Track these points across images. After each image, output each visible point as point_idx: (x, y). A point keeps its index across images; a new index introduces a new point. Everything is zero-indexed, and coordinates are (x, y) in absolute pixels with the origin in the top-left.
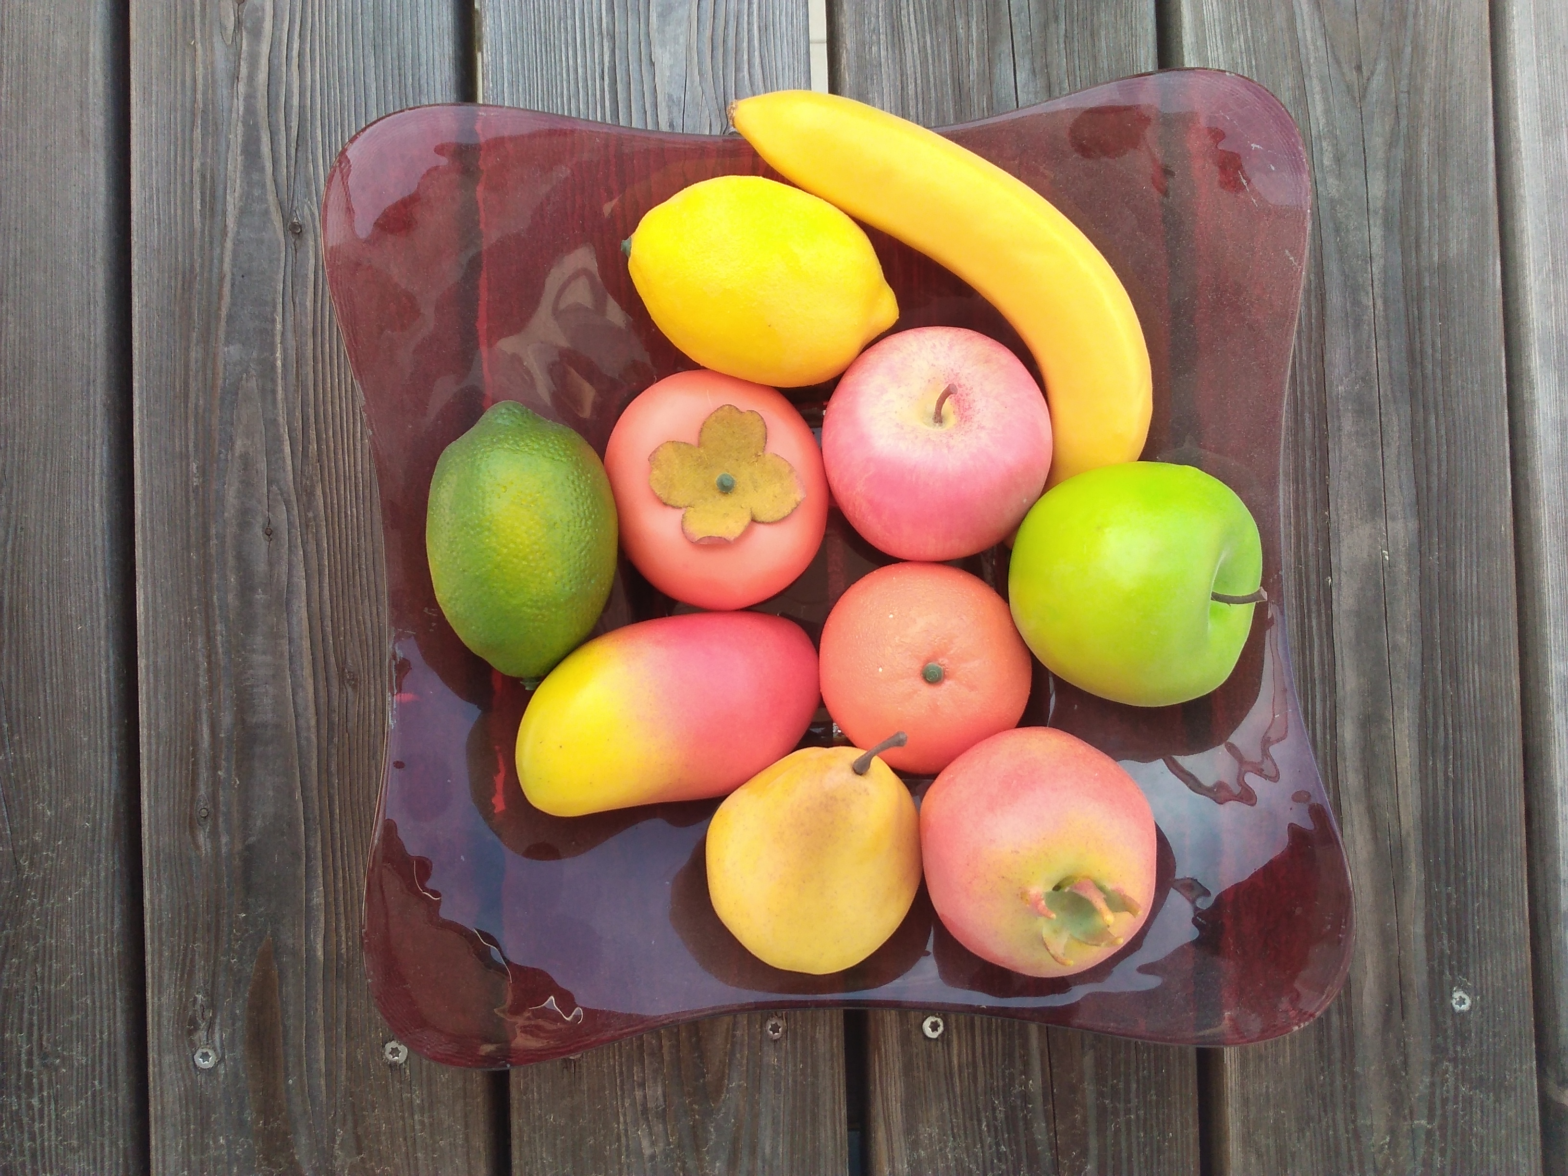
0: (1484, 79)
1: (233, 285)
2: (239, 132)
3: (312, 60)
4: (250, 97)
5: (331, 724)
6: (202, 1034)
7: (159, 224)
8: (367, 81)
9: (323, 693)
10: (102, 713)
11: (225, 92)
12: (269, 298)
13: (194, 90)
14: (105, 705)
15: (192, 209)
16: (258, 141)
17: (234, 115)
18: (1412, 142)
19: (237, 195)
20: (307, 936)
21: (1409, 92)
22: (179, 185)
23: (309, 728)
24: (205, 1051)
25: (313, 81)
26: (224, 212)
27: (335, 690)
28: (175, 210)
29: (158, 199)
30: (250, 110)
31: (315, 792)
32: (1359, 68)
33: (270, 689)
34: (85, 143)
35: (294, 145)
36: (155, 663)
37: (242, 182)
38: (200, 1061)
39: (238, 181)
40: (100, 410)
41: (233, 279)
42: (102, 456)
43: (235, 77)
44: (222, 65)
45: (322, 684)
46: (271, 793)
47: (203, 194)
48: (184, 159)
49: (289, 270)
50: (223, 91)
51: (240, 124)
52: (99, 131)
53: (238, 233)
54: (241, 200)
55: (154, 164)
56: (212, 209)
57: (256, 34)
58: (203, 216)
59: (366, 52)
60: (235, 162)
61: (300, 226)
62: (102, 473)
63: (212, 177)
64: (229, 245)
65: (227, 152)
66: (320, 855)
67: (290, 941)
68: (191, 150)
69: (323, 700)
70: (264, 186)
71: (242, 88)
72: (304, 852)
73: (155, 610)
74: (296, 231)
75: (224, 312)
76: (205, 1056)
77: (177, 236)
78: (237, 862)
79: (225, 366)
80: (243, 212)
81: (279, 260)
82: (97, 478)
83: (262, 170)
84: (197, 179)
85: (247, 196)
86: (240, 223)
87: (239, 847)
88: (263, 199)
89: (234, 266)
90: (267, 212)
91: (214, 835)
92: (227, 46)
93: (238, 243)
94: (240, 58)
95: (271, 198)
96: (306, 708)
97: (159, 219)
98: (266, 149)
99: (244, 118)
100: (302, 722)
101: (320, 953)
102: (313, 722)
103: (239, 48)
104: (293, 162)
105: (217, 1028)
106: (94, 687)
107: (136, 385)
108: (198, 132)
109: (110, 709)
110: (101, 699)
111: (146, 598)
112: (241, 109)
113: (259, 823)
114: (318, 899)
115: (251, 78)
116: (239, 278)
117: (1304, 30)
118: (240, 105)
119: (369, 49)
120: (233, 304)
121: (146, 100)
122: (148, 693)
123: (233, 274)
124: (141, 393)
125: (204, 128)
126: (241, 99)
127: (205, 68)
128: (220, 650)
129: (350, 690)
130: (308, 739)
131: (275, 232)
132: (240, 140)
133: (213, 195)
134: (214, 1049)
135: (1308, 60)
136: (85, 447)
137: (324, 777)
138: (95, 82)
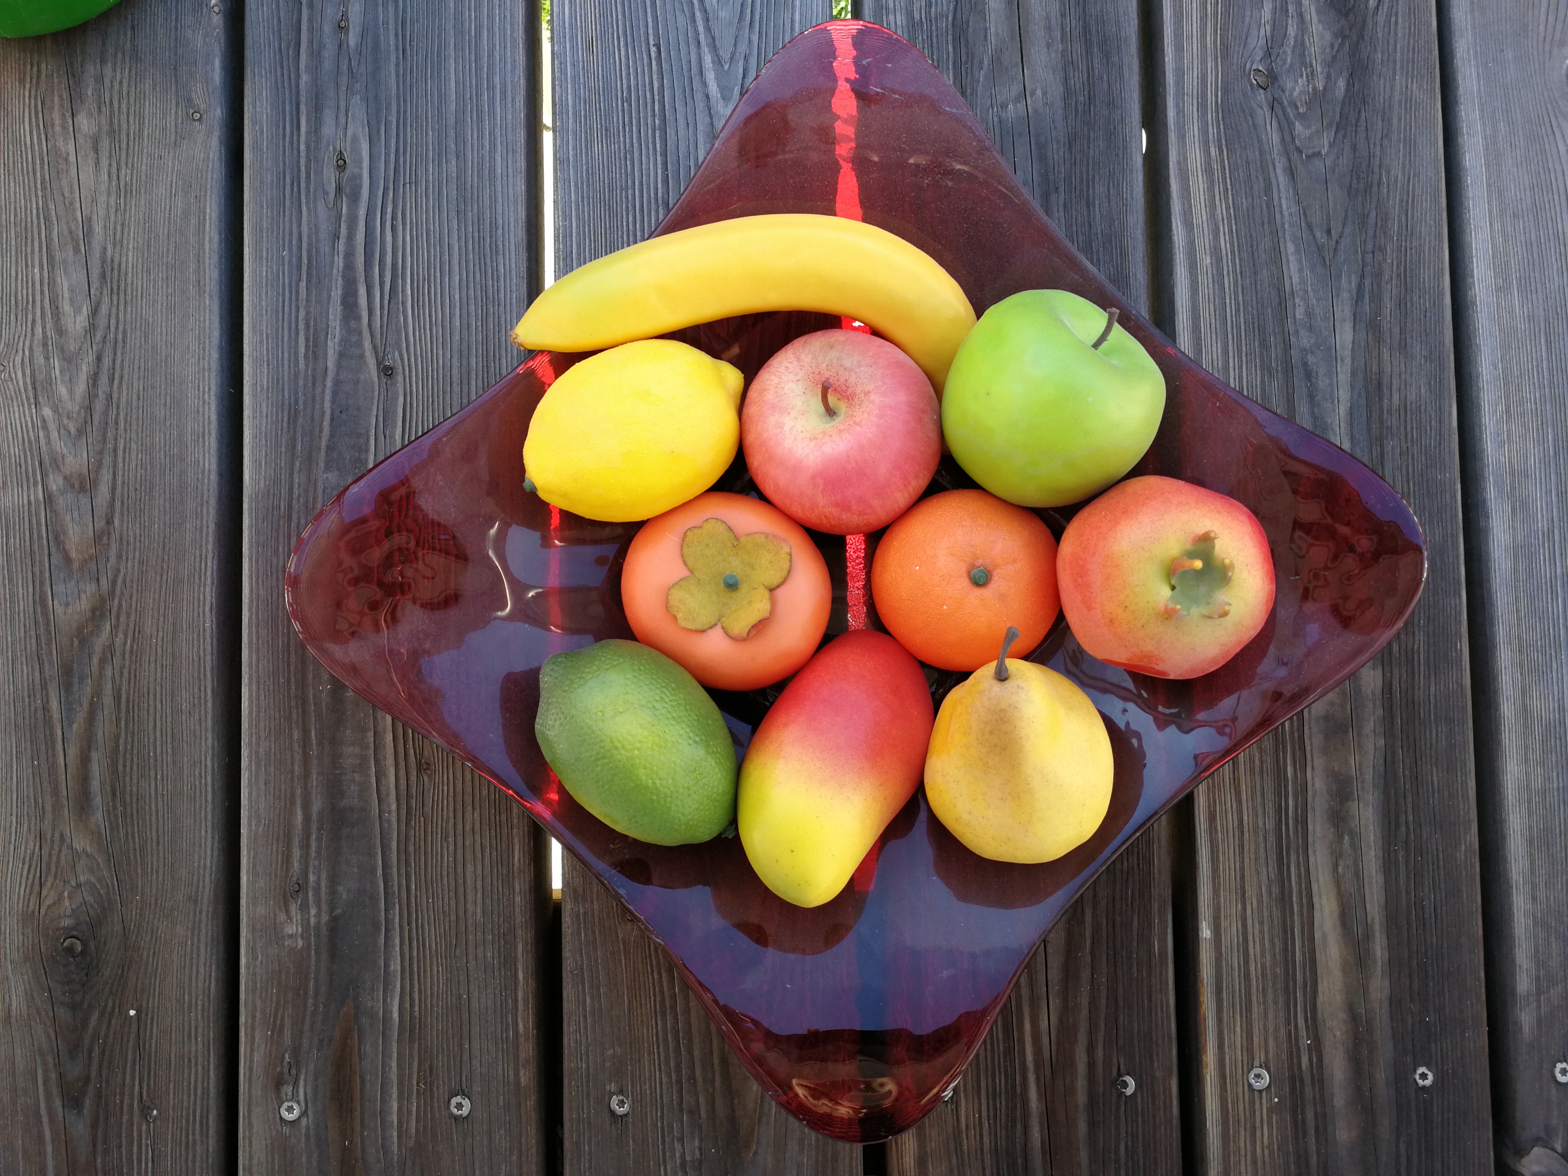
0: (1441, 241)
1: (332, 419)
2: (339, 285)
3: (404, 224)
4: (349, 255)
5: (409, 808)
6: (288, 1090)
7: (268, 365)
8: (451, 242)
9: (403, 781)
10: (206, 797)
11: (327, 249)
12: (363, 431)
13: (300, 248)
14: (209, 789)
15: (296, 353)
16: (355, 293)
17: (335, 271)
18: (1377, 299)
19: (336, 340)
20: (385, 1000)
21: (1373, 253)
22: (286, 332)
23: (389, 813)
24: (290, 1104)
25: (404, 241)
26: (325, 355)
27: (413, 778)
28: (283, 353)
29: (268, 343)
30: (349, 267)
31: (395, 870)
32: (1329, 232)
33: (357, 777)
34: (201, 292)
35: (387, 297)
36: (257, 753)
37: (341, 329)
38: (286, 1115)
39: (338, 328)
40: (212, 526)
41: (332, 414)
42: (213, 568)
43: (336, 236)
44: (325, 228)
45: (402, 773)
46: (355, 870)
47: (307, 340)
48: (291, 309)
49: (381, 407)
50: (325, 248)
51: (340, 279)
52: (214, 282)
53: (337, 374)
54: (340, 345)
55: (264, 312)
56: (314, 353)
57: (355, 198)
58: (306, 357)
59: (450, 217)
60: (335, 311)
61: (392, 369)
62: (213, 583)
63: (315, 325)
64: (329, 383)
65: (329, 303)
66: (397, 926)
67: (369, 1004)
68: (297, 300)
69: (403, 787)
70: (360, 333)
71: (341, 246)
72: (384, 923)
73: (258, 706)
74: (387, 372)
75: (324, 444)
76: (290, 1109)
77: (283, 375)
78: (324, 932)
79: (324, 491)
80: (341, 355)
81: (372, 398)
82: (208, 589)
83: (358, 318)
84: (302, 326)
85: (345, 342)
86: (339, 367)
87: (325, 918)
88: (359, 344)
89: (333, 402)
90: (362, 356)
91: (304, 908)
92: (329, 209)
93: (337, 383)
94: (340, 220)
95: (367, 344)
96: (388, 795)
97: (268, 361)
98: (363, 301)
99: (343, 272)
100: (385, 807)
101: (396, 1015)
102: (394, 807)
103: (339, 210)
104: (386, 312)
105: (302, 1083)
106: (200, 774)
107: (245, 506)
108: (303, 284)
109: (214, 793)
110: (206, 784)
111: (250, 695)
112: (341, 265)
113: (344, 896)
114: (396, 966)
115: (351, 237)
116: (337, 413)
117: (1280, 199)
118: (340, 262)
119: (453, 214)
120: (332, 436)
121: (258, 256)
122: (250, 780)
123: (332, 410)
124: (250, 514)
125: (309, 281)
126: (341, 256)
127: (310, 229)
128: (314, 742)
129: (426, 779)
130: (389, 821)
131: (369, 373)
132: (340, 292)
133: (316, 339)
134: (298, 1103)
135: (1283, 224)
136: (198, 560)
137: (403, 857)
138: (210, 240)
